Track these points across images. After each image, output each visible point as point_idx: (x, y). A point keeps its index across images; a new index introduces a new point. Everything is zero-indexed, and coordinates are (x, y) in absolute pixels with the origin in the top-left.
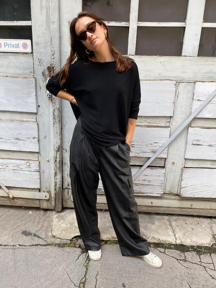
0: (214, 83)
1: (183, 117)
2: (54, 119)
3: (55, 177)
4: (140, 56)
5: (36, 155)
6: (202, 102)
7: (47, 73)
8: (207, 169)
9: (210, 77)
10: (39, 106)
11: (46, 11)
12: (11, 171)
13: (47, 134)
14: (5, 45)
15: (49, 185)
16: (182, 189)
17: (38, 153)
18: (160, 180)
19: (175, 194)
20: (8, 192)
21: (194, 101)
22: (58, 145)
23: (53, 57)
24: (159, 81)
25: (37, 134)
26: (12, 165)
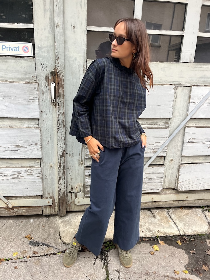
0: (207, 87)
1: (181, 118)
2: (58, 124)
3: (59, 182)
5: (38, 161)
6: (197, 104)
7: (50, 78)
8: (200, 164)
9: (204, 82)
10: (42, 111)
11: (50, 15)
12: (11, 180)
13: (50, 139)
14: (3, 48)
15: (52, 191)
16: (179, 184)
17: (40, 159)
18: (160, 176)
19: (173, 188)
20: (7, 202)
21: (190, 103)
22: (63, 150)
23: (57, 62)
24: (160, 86)
25: (40, 140)
26: (12, 173)
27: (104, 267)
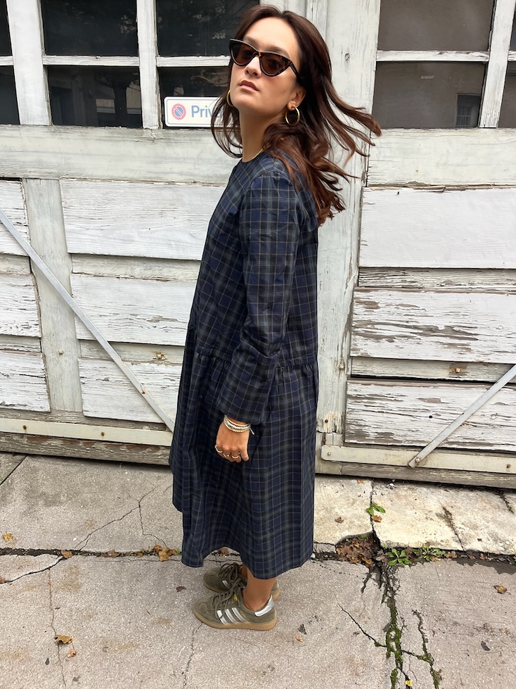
4: (508, 129)
14: (193, 112)
27: (386, 601)
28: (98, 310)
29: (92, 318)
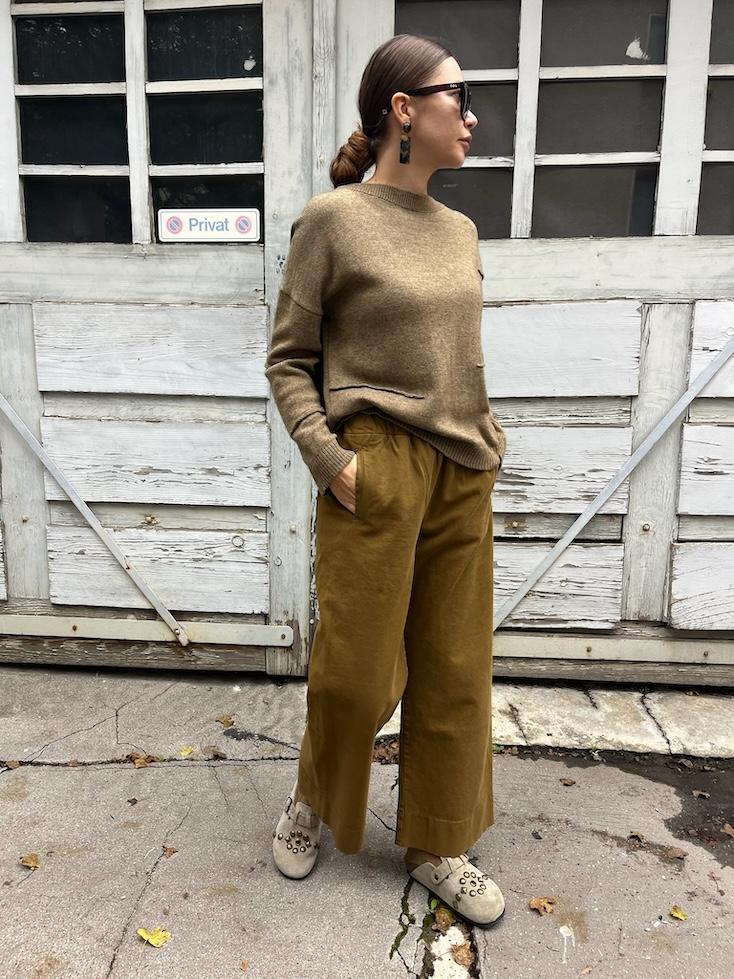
1: (667, 397)
4: (542, 239)
5: (261, 515)
6: (715, 353)
9: (732, 288)
11: (303, 138)
12: (190, 565)
13: (292, 453)
14: (191, 226)
15: (294, 604)
16: (674, 606)
17: (266, 509)
18: (611, 578)
19: (655, 621)
20: (177, 627)
21: (694, 352)
24: (597, 302)
25: (267, 456)
26: (192, 547)
28: (74, 461)
29: (65, 472)
